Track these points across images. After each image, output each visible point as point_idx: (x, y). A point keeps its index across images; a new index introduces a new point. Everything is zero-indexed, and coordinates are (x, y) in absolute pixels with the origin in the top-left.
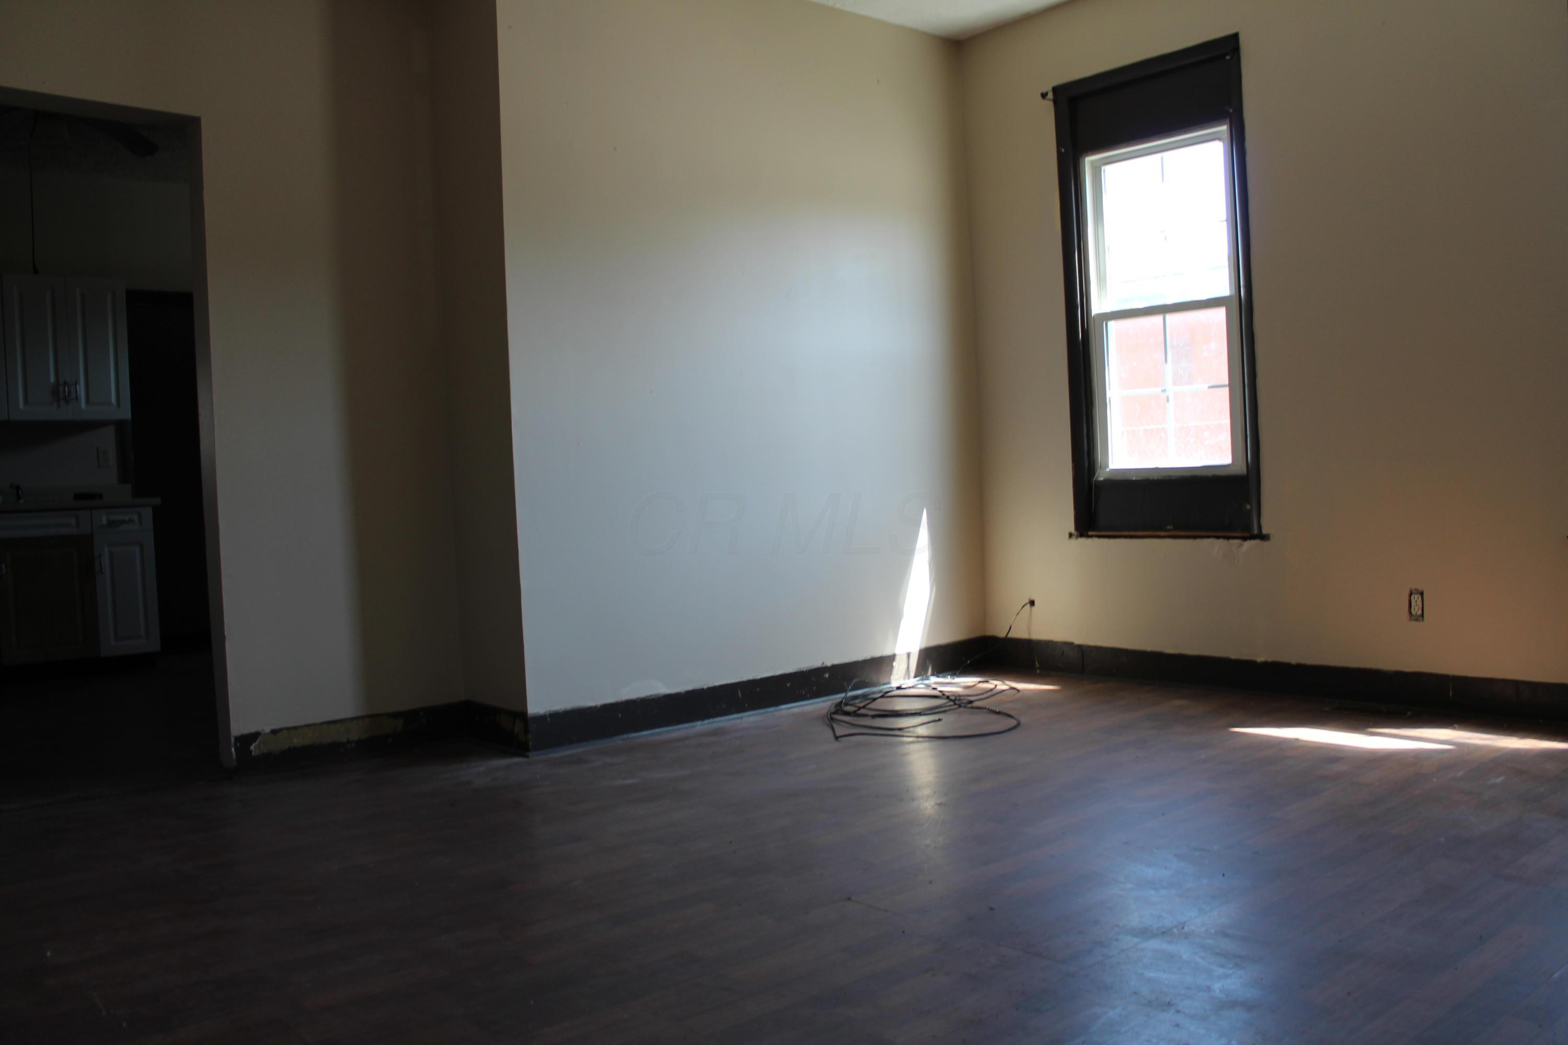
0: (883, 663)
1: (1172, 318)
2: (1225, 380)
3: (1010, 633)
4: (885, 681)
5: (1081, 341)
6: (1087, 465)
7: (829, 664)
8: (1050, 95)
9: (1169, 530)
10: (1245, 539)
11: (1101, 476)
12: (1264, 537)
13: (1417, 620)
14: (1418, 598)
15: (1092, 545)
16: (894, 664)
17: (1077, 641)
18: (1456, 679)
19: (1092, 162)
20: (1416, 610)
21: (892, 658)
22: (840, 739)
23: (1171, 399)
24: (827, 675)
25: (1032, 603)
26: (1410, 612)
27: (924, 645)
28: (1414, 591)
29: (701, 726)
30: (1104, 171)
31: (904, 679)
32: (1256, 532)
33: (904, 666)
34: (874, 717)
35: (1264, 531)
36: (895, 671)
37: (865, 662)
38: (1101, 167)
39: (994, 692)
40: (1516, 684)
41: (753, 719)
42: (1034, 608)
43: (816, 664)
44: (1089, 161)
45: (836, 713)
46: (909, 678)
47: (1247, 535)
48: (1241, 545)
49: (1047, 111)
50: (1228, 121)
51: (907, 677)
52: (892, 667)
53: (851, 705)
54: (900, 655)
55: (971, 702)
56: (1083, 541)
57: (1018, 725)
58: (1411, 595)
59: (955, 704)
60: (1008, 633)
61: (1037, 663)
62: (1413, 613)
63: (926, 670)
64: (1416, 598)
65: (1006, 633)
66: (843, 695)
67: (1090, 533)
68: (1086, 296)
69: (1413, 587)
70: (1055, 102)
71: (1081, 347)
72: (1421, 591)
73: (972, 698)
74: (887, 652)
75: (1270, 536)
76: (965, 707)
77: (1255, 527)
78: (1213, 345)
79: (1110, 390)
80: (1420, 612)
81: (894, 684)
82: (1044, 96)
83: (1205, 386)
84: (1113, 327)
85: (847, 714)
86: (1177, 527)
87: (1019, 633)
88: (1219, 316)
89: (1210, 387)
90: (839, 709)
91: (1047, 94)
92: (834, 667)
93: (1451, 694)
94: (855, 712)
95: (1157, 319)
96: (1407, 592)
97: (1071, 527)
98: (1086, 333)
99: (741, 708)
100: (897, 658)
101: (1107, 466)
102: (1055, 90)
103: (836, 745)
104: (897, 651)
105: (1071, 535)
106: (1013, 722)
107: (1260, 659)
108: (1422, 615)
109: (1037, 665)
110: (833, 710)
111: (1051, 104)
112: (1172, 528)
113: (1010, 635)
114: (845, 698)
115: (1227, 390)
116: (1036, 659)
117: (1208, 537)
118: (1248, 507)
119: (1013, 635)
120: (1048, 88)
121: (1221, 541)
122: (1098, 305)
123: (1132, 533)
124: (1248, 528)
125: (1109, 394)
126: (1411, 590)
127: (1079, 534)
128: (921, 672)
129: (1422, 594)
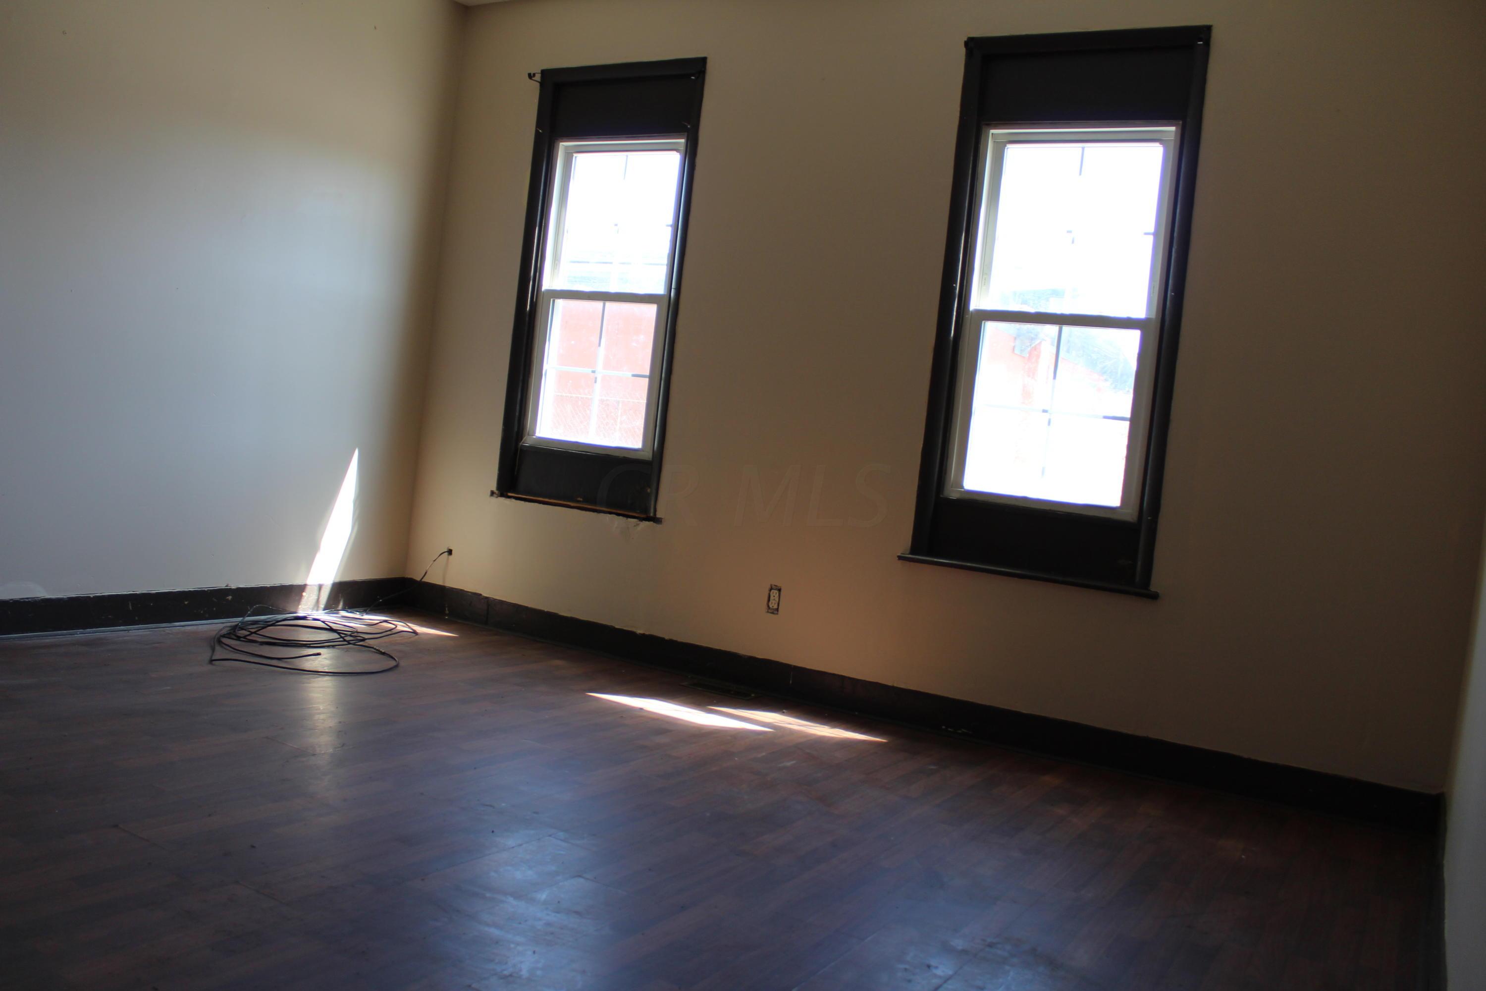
0: (295, 591)
1: (611, 306)
2: (647, 372)
3: (425, 578)
4: (293, 610)
5: (528, 313)
6: (516, 429)
7: (233, 586)
8: (538, 77)
9: (579, 502)
10: (642, 519)
11: (527, 442)
12: (656, 520)
13: (773, 613)
14: (776, 593)
15: (509, 506)
16: (304, 594)
17: (485, 594)
18: (796, 668)
19: (566, 147)
20: (773, 605)
21: (302, 588)
22: (214, 662)
23: (599, 380)
24: (230, 598)
25: (450, 552)
26: (768, 606)
27: (338, 580)
28: (774, 587)
29: (80, 635)
30: (576, 157)
31: (313, 609)
32: (652, 515)
33: (314, 597)
34: (262, 643)
35: (659, 515)
36: (304, 601)
37: (274, 589)
38: (572, 153)
39: (394, 631)
40: (842, 678)
41: (141, 632)
42: (451, 557)
43: (222, 585)
44: (563, 146)
45: (228, 636)
46: (317, 610)
47: (643, 516)
48: (638, 525)
49: (532, 91)
50: (686, 134)
51: (316, 608)
52: (301, 596)
53: (245, 630)
54: (311, 585)
55: (364, 640)
56: (502, 500)
57: (397, 666)
58: (771, 589)
59: (345, 640)
60: (422, 578)
61: (447, 609)
62: (771, 606)
63: (337, 604)
64: (775, 593)
65: (421, 577)
66: (240, 619)
67: (510, 494)
68: (539, 270)
69: (774, 583)
70: (542, 84)
71: (527, 319)
72: (779, 588)
73: (366, 636)
74: (298, 582)
75: (663, 520)
76: (354, 644)
77: (652, 510)
78: (642, 337)
79: (547, 363)
80: (776, 607)
81: (301, 614)
82: (531, 76)
83: (629, 374)
84: (560, 306)
85: (238, 638)
86: (586, 501)
87: (435, 578)
88: (650, 312)
89: (634, 376)
90: (232, 633)
91: (534, 75)
92: (239, 589)
93: (791, 682)
94: (245, 637)
95: (598, 305)
96: (769, 587)
97: (493, 486)
98: (534, 305)
99: (129, 620)
100: (308, 589)
101: (534, 432)
102: (544, 73)
103: (210, 667)
104: (309, 582)
105: (492, 493)
106: (393, 663)
107: (639, 631)
108: (777, 610)
109: (447, 612)
110: (224, 632)
111: (537, 86)
112: (581, 499)
113: (425, 580)
114: (242, 622)
115: (647, 380)
116: (446, 606)
117: (610, 513)
118: (649, 490)
119: (427, 579)
120: (537, 69)
121: (621, 517)
122: (550, 281)
123: (546, 500)
124: (646, 510)
125: (546, 366)
126: (771, 585)
127: (499, 495)
128: (331, 606)
129: (780, 590)
